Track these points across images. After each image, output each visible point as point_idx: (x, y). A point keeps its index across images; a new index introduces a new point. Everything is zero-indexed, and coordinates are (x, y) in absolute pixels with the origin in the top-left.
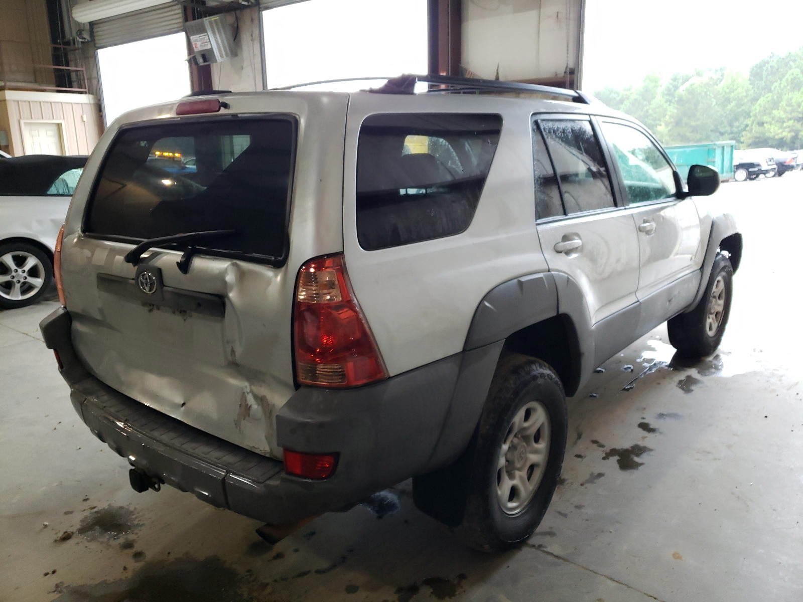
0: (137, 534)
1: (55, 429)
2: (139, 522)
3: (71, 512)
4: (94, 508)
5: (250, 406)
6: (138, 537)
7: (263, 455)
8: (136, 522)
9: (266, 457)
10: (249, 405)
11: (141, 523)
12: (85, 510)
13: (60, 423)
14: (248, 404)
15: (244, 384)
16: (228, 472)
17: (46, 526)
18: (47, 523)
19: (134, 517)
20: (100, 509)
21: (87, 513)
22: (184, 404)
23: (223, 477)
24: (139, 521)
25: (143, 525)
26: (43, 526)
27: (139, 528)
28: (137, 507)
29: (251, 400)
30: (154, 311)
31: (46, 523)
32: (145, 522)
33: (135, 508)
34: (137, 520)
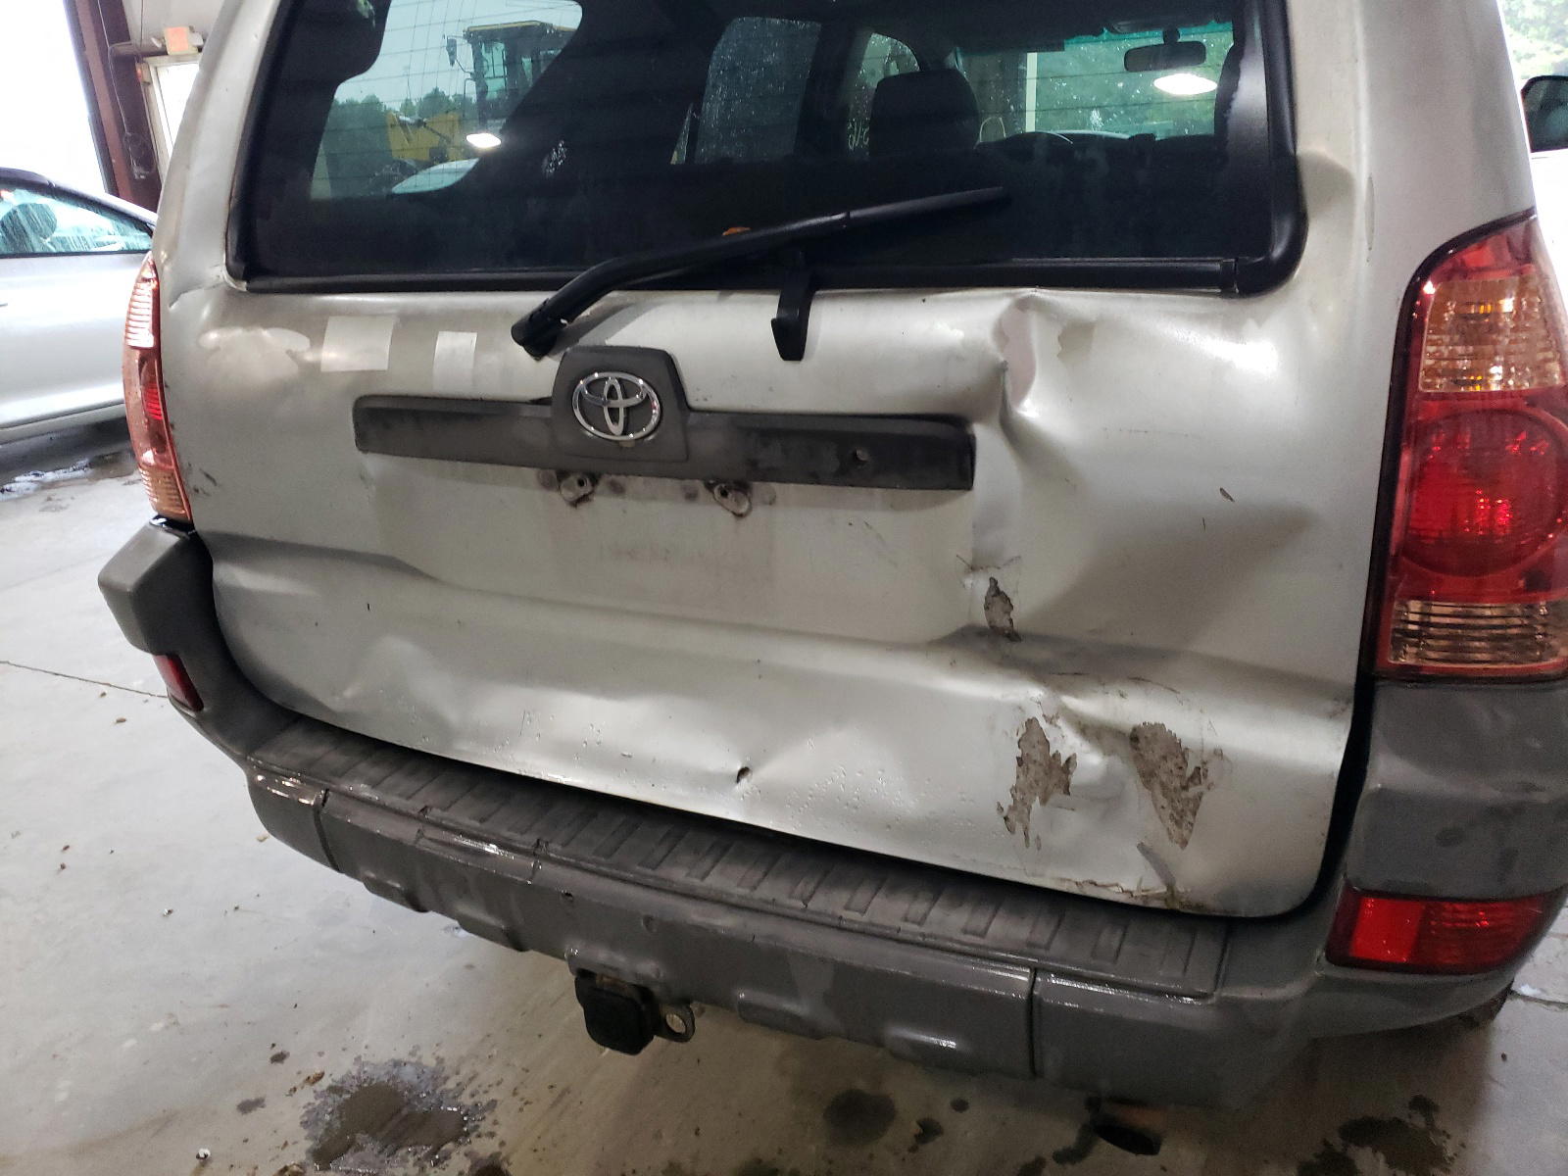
0: (492, 1135)
1: (63, 867)
2: (476, 1099)
3: (259, 1103)
4: (320, 1077)
5: (1068, 760)
6: (502, 1144)
7: (1140, 903)
8: (466, 1100)
9: (1150, 909)
10: (1063, 760)
11: (484, 1099)
12: (295, 1089)
13: (66, 848)
14: (1057, 756)
15: (1030, 695)
16: (1035, 971)
17: (204, 1160)
18: (207, 1152)
19: (451, 1085)
20: (338, 1076)
21: (307, 1096)
22: (743, 772)
23: (1026, 989)
24: (473, 1096)
25: (493, 1104)
26: (198, 1161)
27: (490, 1118)
28: (441, 1053)
29: (1067, 742)
30: (596, 499)
31: (202, 1152)
32: (492, 1096)
33: (440, 1060)
34: (468, 1091)
